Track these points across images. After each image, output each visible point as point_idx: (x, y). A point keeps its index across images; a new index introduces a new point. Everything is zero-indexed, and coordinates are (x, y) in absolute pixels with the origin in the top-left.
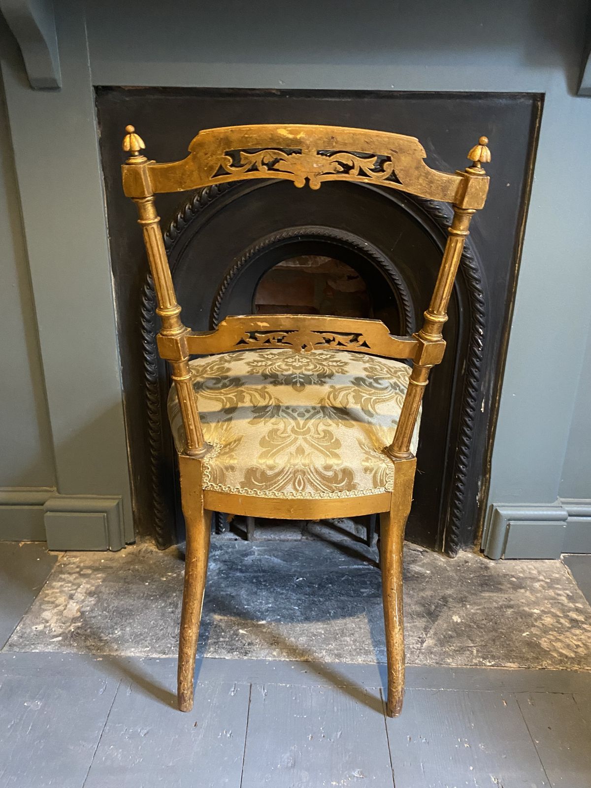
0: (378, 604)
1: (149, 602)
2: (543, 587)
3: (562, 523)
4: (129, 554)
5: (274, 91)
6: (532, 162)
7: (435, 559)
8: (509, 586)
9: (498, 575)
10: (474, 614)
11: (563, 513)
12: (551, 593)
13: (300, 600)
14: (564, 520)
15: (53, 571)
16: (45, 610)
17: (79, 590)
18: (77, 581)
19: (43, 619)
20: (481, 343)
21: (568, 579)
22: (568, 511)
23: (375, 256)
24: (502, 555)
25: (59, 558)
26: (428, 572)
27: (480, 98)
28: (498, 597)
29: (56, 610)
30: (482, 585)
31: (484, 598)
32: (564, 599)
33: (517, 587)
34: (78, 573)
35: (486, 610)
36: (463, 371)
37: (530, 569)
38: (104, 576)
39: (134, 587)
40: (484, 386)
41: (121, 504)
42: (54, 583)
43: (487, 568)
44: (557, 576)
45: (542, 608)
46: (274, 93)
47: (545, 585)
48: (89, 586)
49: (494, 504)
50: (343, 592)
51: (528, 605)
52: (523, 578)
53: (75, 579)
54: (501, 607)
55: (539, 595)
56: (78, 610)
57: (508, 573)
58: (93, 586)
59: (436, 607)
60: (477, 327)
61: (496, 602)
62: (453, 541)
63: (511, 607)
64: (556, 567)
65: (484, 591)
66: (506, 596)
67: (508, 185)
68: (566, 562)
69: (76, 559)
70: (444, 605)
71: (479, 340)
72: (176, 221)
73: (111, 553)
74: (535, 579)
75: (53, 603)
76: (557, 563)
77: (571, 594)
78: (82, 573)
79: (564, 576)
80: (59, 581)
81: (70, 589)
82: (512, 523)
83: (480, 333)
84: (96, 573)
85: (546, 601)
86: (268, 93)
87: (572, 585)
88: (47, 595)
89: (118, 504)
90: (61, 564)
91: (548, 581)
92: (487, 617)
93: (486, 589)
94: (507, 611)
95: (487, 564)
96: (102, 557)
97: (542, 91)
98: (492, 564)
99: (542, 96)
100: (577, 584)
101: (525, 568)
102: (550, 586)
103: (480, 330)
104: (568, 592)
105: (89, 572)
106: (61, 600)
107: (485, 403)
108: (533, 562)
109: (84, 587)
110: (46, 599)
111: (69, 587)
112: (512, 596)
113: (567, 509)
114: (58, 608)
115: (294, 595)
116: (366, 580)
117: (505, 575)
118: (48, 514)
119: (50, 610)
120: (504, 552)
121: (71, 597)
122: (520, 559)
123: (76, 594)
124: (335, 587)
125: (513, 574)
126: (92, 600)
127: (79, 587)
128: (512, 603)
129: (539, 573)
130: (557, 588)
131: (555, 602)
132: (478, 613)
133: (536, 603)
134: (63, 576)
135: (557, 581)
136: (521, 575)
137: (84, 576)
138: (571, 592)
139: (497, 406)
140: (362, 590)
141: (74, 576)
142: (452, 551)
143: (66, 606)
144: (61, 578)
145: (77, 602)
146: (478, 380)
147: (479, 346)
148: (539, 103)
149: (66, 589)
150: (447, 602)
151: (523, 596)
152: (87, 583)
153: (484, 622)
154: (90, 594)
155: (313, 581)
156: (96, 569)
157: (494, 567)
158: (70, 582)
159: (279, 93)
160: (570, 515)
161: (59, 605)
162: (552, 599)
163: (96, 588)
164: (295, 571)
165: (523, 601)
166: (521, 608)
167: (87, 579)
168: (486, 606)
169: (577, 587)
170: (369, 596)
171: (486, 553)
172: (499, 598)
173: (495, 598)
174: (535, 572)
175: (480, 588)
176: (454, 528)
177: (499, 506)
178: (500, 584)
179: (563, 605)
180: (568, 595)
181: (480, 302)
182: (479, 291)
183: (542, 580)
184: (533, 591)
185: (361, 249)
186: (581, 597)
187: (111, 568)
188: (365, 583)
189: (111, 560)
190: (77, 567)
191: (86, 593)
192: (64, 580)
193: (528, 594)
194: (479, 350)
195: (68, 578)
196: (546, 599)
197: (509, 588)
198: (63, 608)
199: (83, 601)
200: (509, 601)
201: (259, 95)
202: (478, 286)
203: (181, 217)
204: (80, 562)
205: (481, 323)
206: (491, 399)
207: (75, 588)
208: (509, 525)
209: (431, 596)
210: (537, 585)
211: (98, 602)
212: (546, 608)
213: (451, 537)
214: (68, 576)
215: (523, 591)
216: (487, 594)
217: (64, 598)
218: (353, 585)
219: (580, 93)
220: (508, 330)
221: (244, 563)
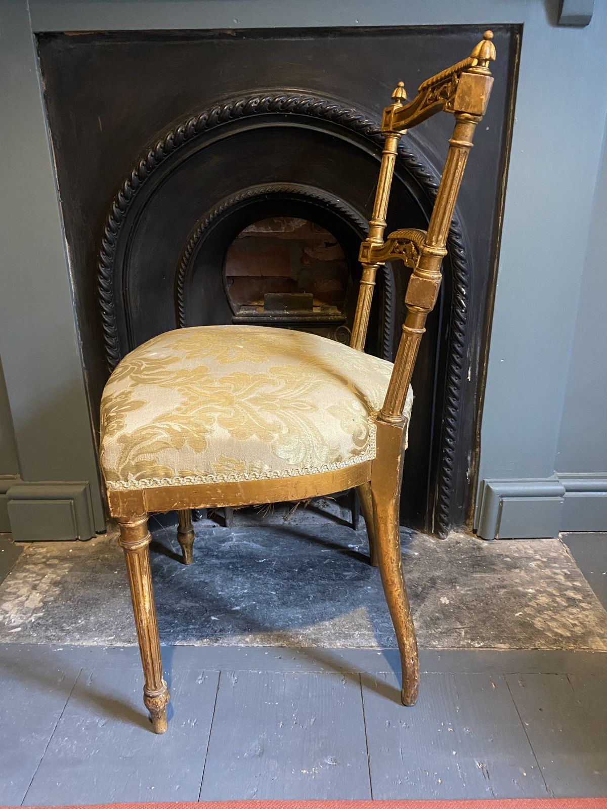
0: (361, 587)
1: (117, 591)
2: (539, 566)
3: (559, 498)
4: (99, 543)
5: (229, 32)
6: (512, 101)
7: (424, 541)
8: (502, 566)
9: (492, 556)
10: (464, 595)
11: (559, 488)
12: (548, 572)
13: (278, 584)
14: (561, 495)
15: (17, 562)
16: (5, 601)
17: (43, 581)
18: (42, 572)
19: (3, 610)
20: (464, 304)
21: (566, 557)
22: (565, 486)
23: (348, 213)
24: (496, 535)
25: (25, 548)
26: (416, 554)
27: (453, 32)
28: (490, 578)
29: (17, 601)
30: (473, 566)
31: (475, 579)
32: (561, 578)
33: (510, 567)
34: (44, 563)
35: (477, 591)
36: (446, 336)
37: (525, 548)
38: (71, 565)
39: (102, 575)
40: (470, 352)
41: (88, 490)
42: (18, 574)
43: (480, 549)
44: (555, 554)
45: (538, 588)
46: (229, 34)
47: (542, 565)
48: (54, 576)
49: (486, 480)
50: (324, 576)
51: (522, 585)
52: (518, 558)
53: (40, 569)
54: (494, 588)
55: (534, 575)
56: (41, 601)
57: (502, 553)
58: (58, 576)
59: (424, 589)
60: (460, 286)
61: (488, 582)
62: (443, 521)
63: (504, 587)
64: (555, 546)
65: (476, 572)
66: (499, 576)
67: (488, 129)
68: (565, 540)
69: (43, 549)
70: (432, 587)
71: (462, 301)
72: (130, 180)
73: (80, 542)
74: (530, 558)
75: (15, 593)
76: (555, 542)
77: (569, 573)
78: (48, 563)
79: (562, 554)
80: (23, 572)
81: (34, 579)
82: (505, 499)
83: (462, 293)
84: (62, 563)
85: (542, 581)
86: (222, 34)
87: (570, 564)
88: (9, 586)
89: (85, 489)
90: (26, 555)
91: (545, 560)
92: (478, 598)
93: (478, 569)
94: (499, 591)
95: (480, 544)
96: (70, 547)
97: (520, 22)
98: (485, 544)
99: (520, 28)
100: (576, 563)
101: (521, 547)
102: (547, 565)
103: (463, 290)
104: (565, 571)
105: (56, 562)
106: (24, 590)
107: (471, 370)
108: (529, 541)
109: (49, 577)
110: (8, 590)
111: (33, 577)
112: (505, 576)
113: (564, 483)
114: (19, 599)
115: (272, 580)
116: (349, 563)
117: (499, 556)
118: (12, 502)
119: (10, 600)
120: (497, 531)
121: (34, 587)
122: (515, 539)
123: (40, 585)
124: (316, 571)
125: (507, 554)
126: (57, 590)
127: (44, 577)
128: (505, 583)
129: (536, 552)
130: (554, 567)
131: (551, 580)
132: (468, 594)
133: (531, 583)
134: (27, 567)
135: (555, 560)
136: (516, 555)
137: (50, 566)
138: (569, 571)
139: (484, 374)
140: (345, 574)
141: (40, 566)
142: (442, 532)
143: (29, 596)
144: (25, 569)
145: (40, 593)
146: (462, 346)
147: (462, 307)
148: (518, 36)
149: (30, 579)
150: (435, 583)
151: (518, 575)
152: (53, 573)
153: (474, 603)
154: (55, 584)
155: (293, 565)
156: (63, 559)
157: (487, 547)
158: (35, 572)
159: (235, 34)
160: (567, 491)
161: (21, 596)
162: (548, 578)
163: (62, 578)
164: (275, 556)
165: (517, 581)
166: (515, 588)
167: (52, 569)
168: (477, 587)
169: (575, 566)
170: (352, 579)
171: (478, 534)
172: (492, 579)
173: (487, 579)
174: (531, 552)
175: (471, 569)
176: (443, 506)
177: (491, 482)
178: (494, 564)
179: (559, 584)
180: (566, 574)
181: (461, 258)
182: (460, 247)
183: (539, 560)
184: (528, 570)
185: (333, 207)
186: (580, 576)
187: (79, 557)
188: (348, 566)
189: (80, 549)
190: (43, 558)
191: (50, 583)
192: (28, 570)
193: (523, 573)
194: (462, 312)
195: (33, 568)
196: (542, 578)
197: (503, 568)
198: (25, 599)
199: (47, 591)
200: (502, 582)
201: (212, 37)
202: (458, 241)
203: (135, 175)
204: (48, 552)
205: (463, 282)
206: (478, 366)
207: (40, 578)
208: (502, 502)
209: (418, 578)
210: (533, 564)
211: (62, 592)
212: (541, 587)
213: (440, 517)
214: (33, 566)
215: (517, 570)
216: (478, 575)
217: (27, 589)
218: (336, 568)
219: (560, 22)
220: (493, 289)
221: (220, 549)
